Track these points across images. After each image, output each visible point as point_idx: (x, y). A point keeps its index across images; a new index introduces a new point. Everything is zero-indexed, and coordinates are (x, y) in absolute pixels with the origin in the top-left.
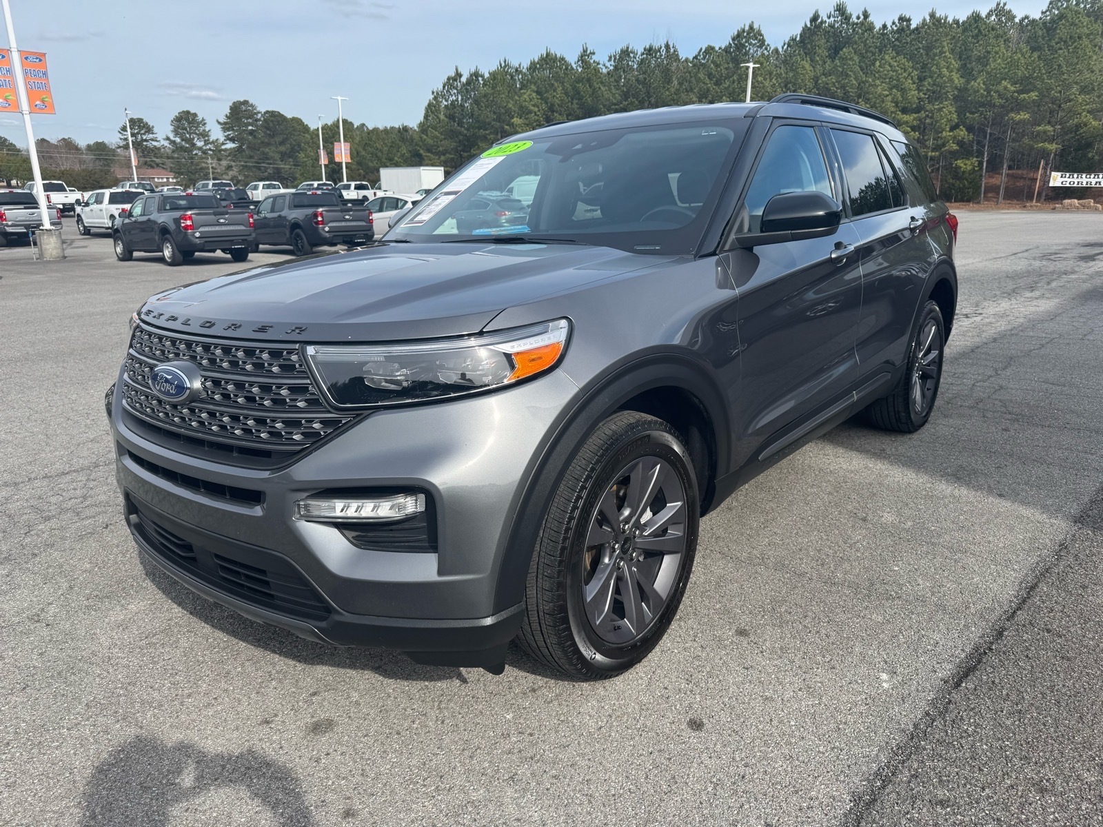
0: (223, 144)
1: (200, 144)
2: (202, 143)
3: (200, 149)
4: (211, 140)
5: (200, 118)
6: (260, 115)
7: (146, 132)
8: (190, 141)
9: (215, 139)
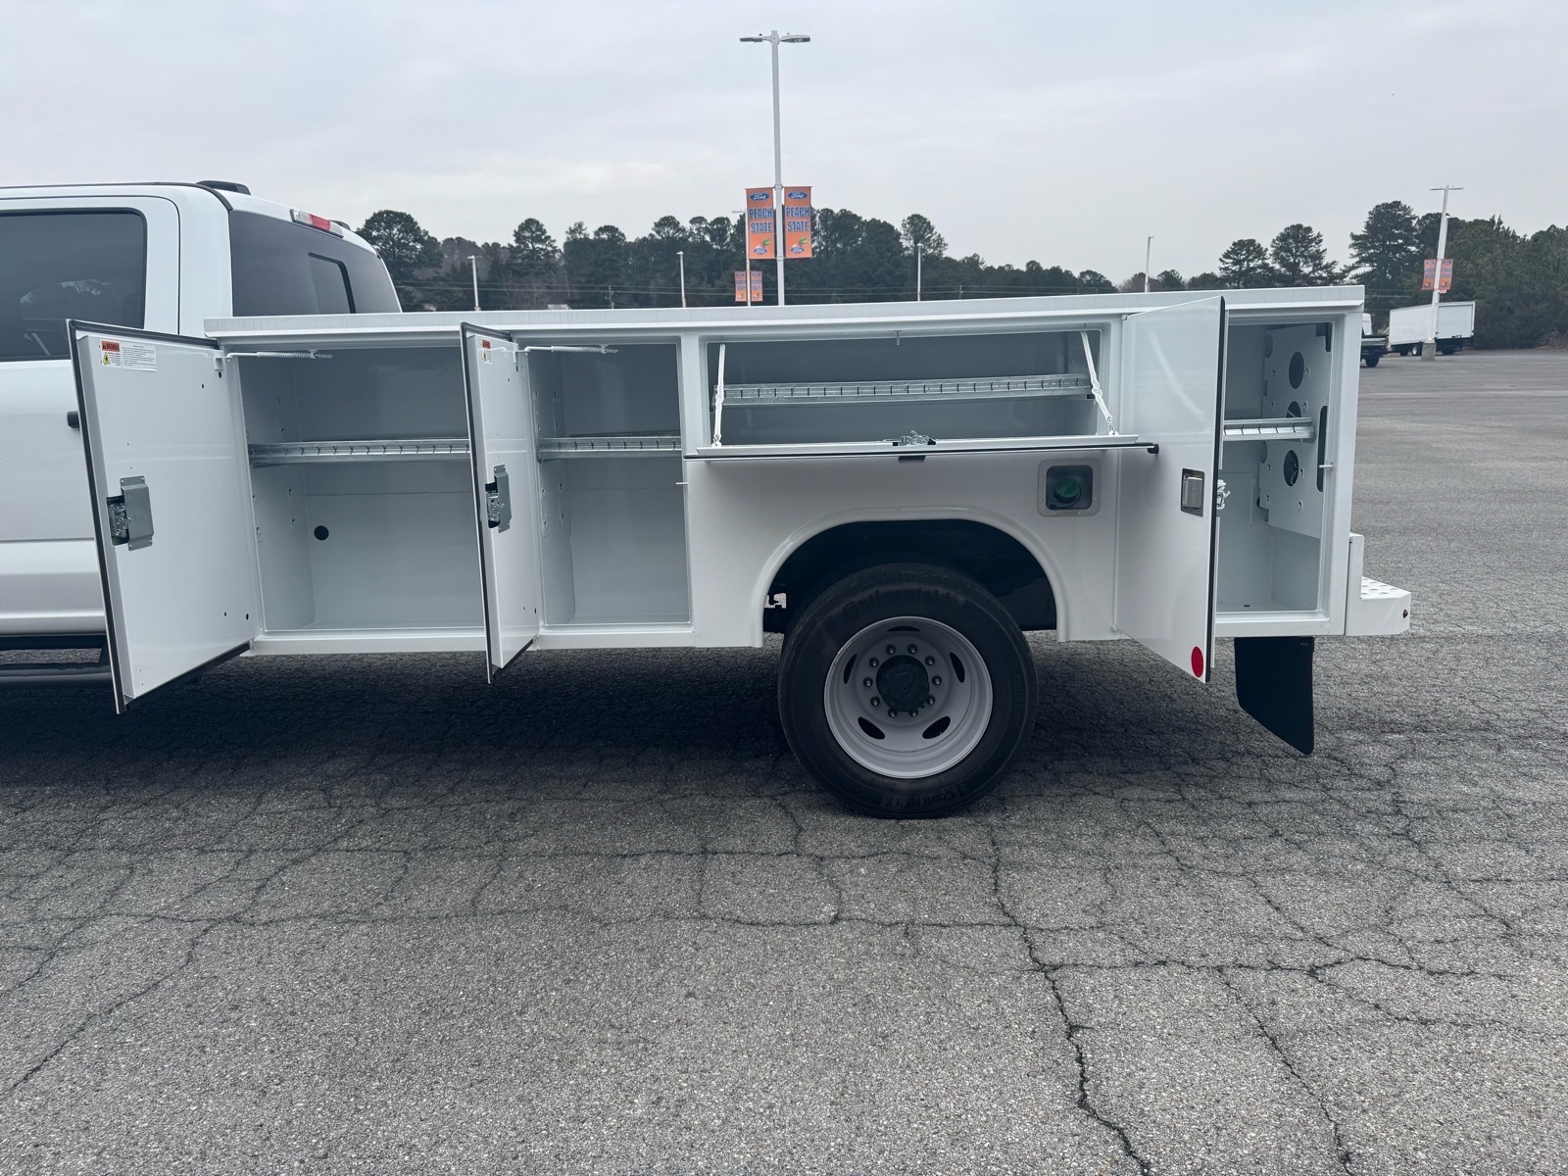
0: (1353, 268)
1: (1307, 270)
2: (1311, 269)
3: (1306, 276)
4: (1324, 263)
5: (1314, 233)
6: (1414, 222)
7: (1255, 257)
8: (1294, 267)
9: (1330, 261)
